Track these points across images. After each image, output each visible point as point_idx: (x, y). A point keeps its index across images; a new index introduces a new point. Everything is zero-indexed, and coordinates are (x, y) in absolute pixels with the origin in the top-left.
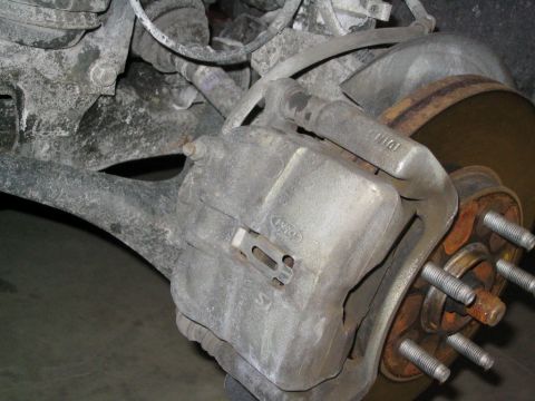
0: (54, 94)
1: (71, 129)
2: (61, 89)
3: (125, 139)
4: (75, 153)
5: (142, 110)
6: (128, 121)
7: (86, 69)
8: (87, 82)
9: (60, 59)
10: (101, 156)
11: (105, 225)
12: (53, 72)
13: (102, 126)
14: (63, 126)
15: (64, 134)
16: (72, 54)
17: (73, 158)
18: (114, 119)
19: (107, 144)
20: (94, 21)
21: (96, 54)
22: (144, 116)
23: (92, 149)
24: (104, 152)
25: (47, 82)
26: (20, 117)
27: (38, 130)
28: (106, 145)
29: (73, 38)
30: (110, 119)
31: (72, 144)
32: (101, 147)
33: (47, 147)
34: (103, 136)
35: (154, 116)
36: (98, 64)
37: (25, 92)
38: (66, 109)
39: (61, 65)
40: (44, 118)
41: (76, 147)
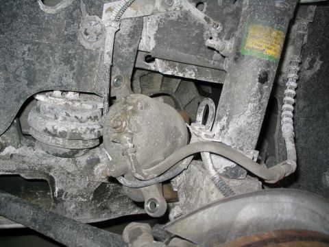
0: (74, 180)
1: (88, 198)
2: (78, 178)
4: (92, 210)
7: (92, 168)
8: (93, 175)
9: (75, 162)
10: (111, 212)
12: (71, 168)
13: (110, 197)
14: (82, 196)
15: (83, 200)
16: (83, 160)
17: (92, 213)
19: (115, 206)
20: (91, 144)
21: (98, 161)
23: (105, 208)
24: (113, 210)
25: (69, 173)
26: (54, 190)
27: (66, 197)
30: (115, 193)
31: (90, 205)
32: (111, 207)
33: (73, 206)
34: (112, 202)
36: (99, 166)
37: (55, 178)
38: (82, 188)
39: (76, 165)
40: (69, 191)
41: (93, 207)
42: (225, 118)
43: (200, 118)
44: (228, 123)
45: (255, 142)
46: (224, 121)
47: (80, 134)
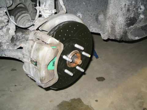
1: (9, 42)
2: (5, 36)
3: (21, 42)
5: (23, 36)
6: (21, 38)
7: (8, 32)
8: (9, 34)
9: (3, 31)
10: (17, 46)
11: (17, 58)
12: (2, 34)
15: (8, 43)
16: (5, 30)
17: (12, 47)
18: (18, 39)
20: (6, 23)
21: (9, 29)
22: (24, 37)
23: (15, 45)
25: (2, 36)
27: (3, 44)
28: (18, 43)
29: (3, 27)
30: (17, 39)
32: (17, 44)
33: (6, 46)
34: (17, 42)
35: (26, 36)
36: (10, 30)
38: (7, 39)
40: (3, 42)
41: (12, 45)
42: (45, 3)
43: (38, 5)
44: (46, 3)
45: (54, 7)
46: (44, 4)
47: (3, 21)
